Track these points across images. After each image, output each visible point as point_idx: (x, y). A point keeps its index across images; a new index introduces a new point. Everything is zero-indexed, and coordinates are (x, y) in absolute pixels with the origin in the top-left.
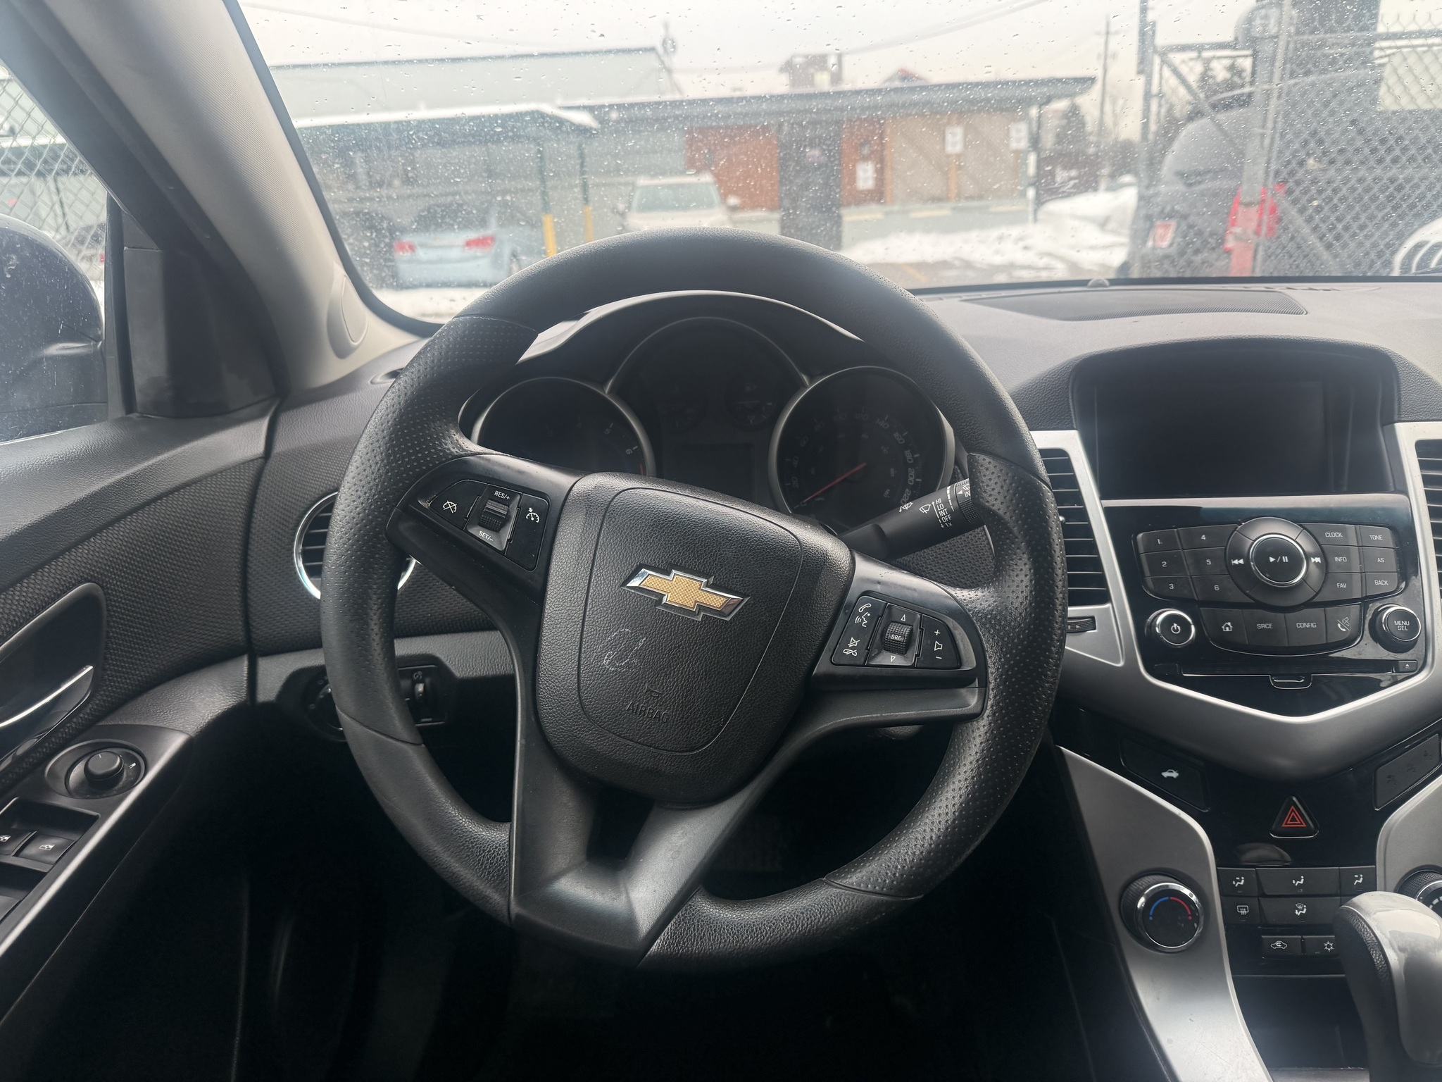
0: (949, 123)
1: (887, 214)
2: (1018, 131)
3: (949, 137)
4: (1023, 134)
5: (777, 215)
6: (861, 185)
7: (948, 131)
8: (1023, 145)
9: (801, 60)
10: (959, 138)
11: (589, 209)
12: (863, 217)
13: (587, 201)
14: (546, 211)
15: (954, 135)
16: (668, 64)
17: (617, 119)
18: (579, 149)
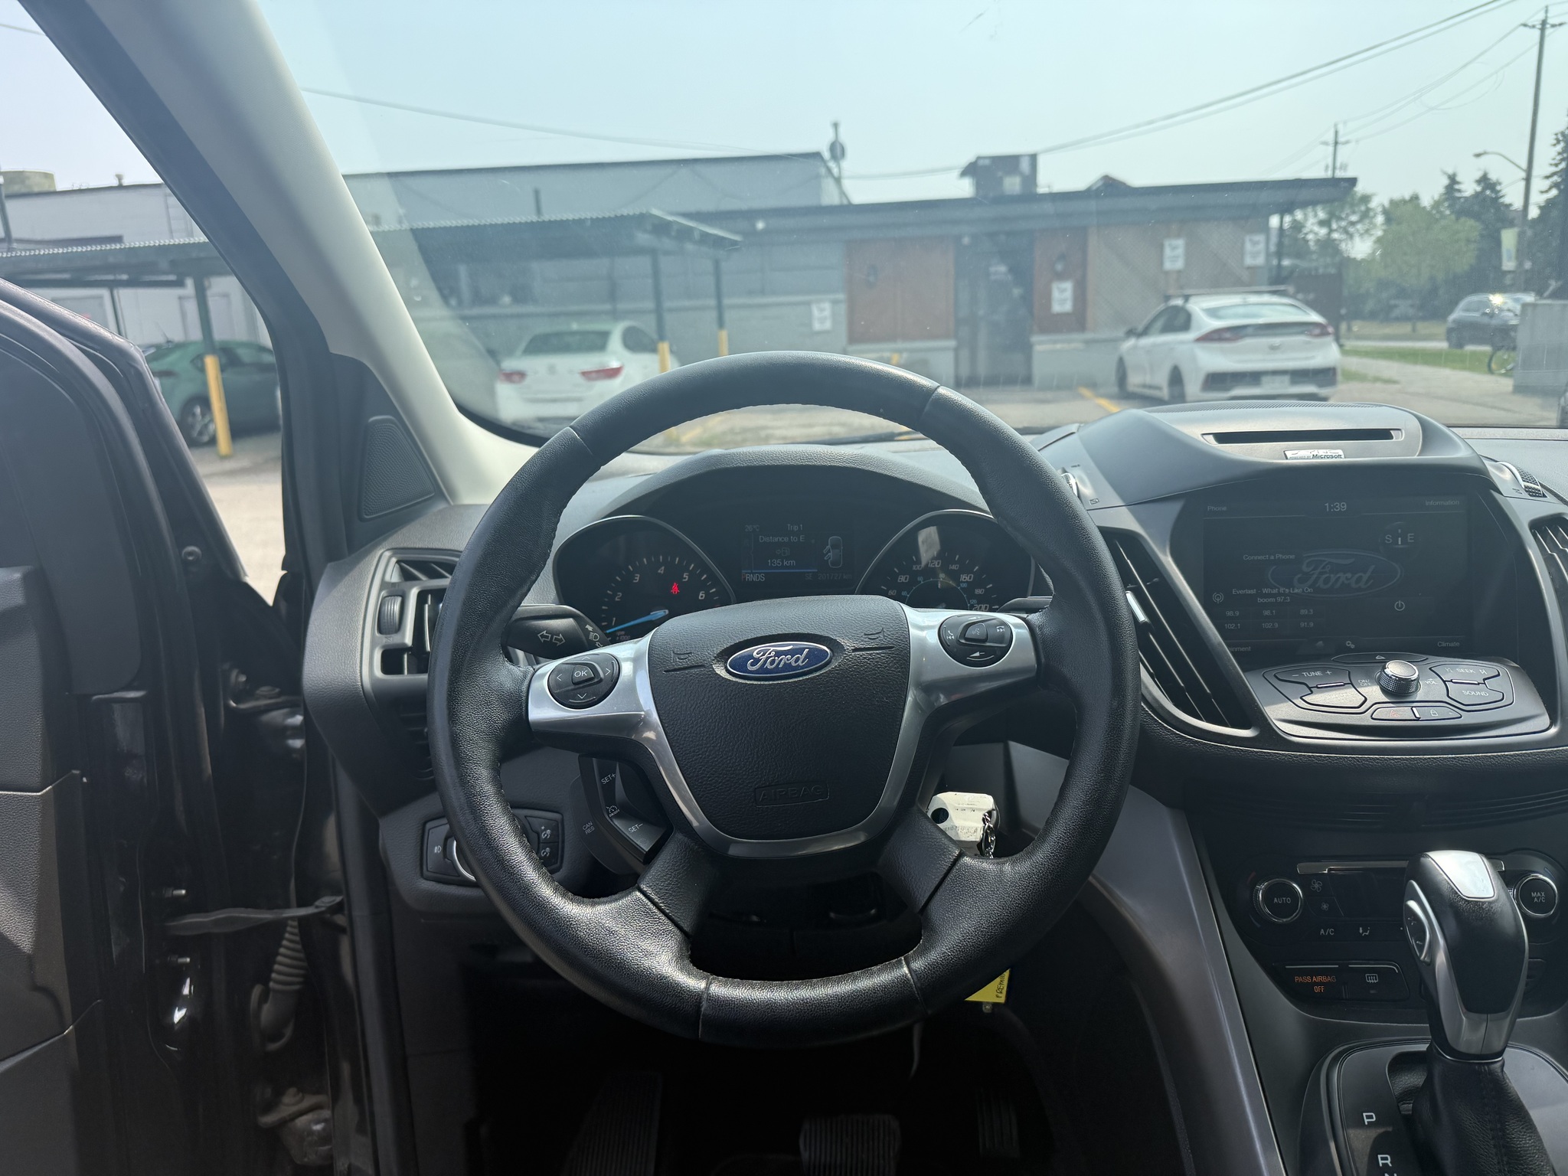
0: (1168, 236)
1: (1087, 342)
2: (1255, 244)
3: (1168, 252)
4: (1261, 246)
5: (952, 343)
6: (1057, 308)
7: (1167, 243)
8: (1260, 260)
9: (987, 162)
10: (1180, 251)
11: (724, 335)
12: (1059, 346)
13: (721, 324)
14: (662, 337)
15: (1174, 248)
16: (835, 171)
17: (762, 230)
18: (717, 264)
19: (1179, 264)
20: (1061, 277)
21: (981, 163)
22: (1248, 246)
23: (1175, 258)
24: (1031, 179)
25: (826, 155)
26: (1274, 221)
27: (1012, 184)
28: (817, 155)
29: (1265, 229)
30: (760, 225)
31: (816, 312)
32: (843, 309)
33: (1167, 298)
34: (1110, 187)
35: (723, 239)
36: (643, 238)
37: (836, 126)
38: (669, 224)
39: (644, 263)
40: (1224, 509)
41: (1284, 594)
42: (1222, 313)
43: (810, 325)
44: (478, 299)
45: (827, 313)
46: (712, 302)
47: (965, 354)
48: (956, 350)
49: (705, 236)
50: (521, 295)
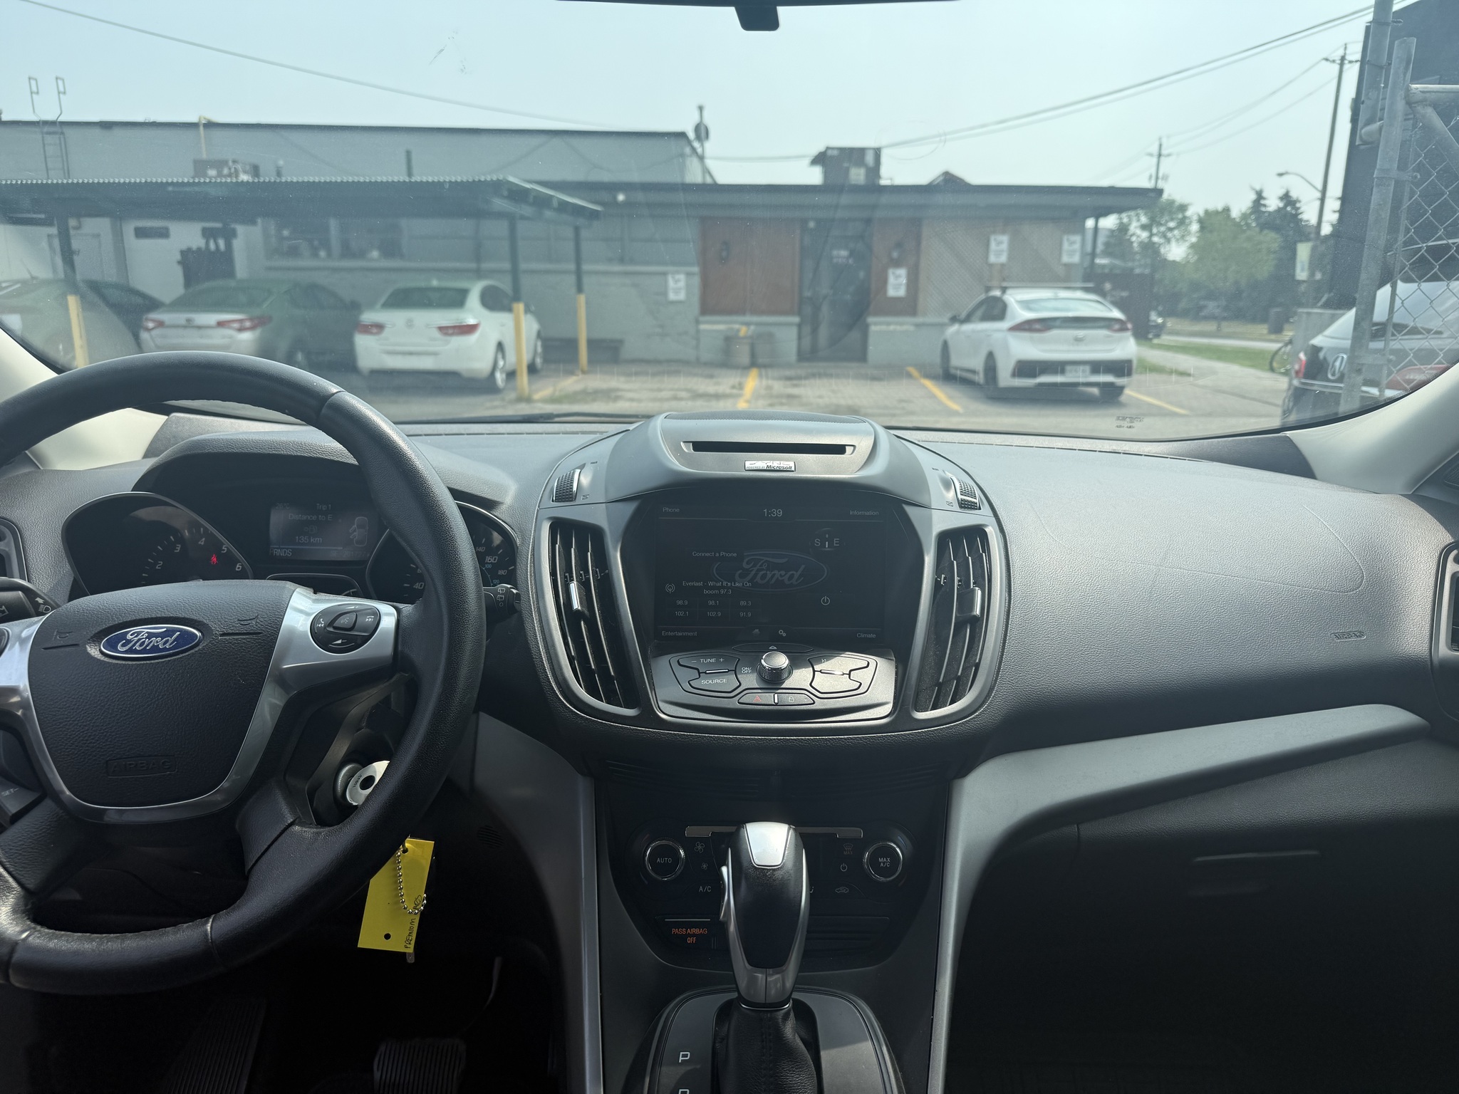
0: (994, 232)
1: (918, 325)
2: (1072, 243)
3: (993, 246)
4: (1077, 246)
5: (796, 319)
6: (891, 292)
7: (992, 238)
8: (1076, 259)
9: (835, 153)
10: (1005, 246)
11: (582, 299)
12: (892, 328)
13: (580, 289)
14: (517, 297)
15: (999, 243)
16: (699, 150)
17: (622, 201)
18: (577, 230)
19: (1003, 259)
20: (897, 264)
21: (830, 152)
22: (1066, 246)
23: (999, 253)
24: (875, 171)
25: (691, 135)
26: (1090, 223)
27: (857, 175)
28: (682, 135)
29: (1082, 230)
30: (621, 197)
31: (671, 283)
32: (696, 281)
33: (988, 289)
34: (950, 182)
35: (583, 208)
36: (500, 204)
37: (701, 109)
38: (527, 191)
39: (501, 228)
40: (677, 510)
41: (728, 588)
42: (1033, 306)
43: (665, 294)
44: (347, 252)
45: (682, 284)
46: (572, 267)
47: (807, 329)
48: (800, 326)
49: (564, 206)
50: (391, 250)
